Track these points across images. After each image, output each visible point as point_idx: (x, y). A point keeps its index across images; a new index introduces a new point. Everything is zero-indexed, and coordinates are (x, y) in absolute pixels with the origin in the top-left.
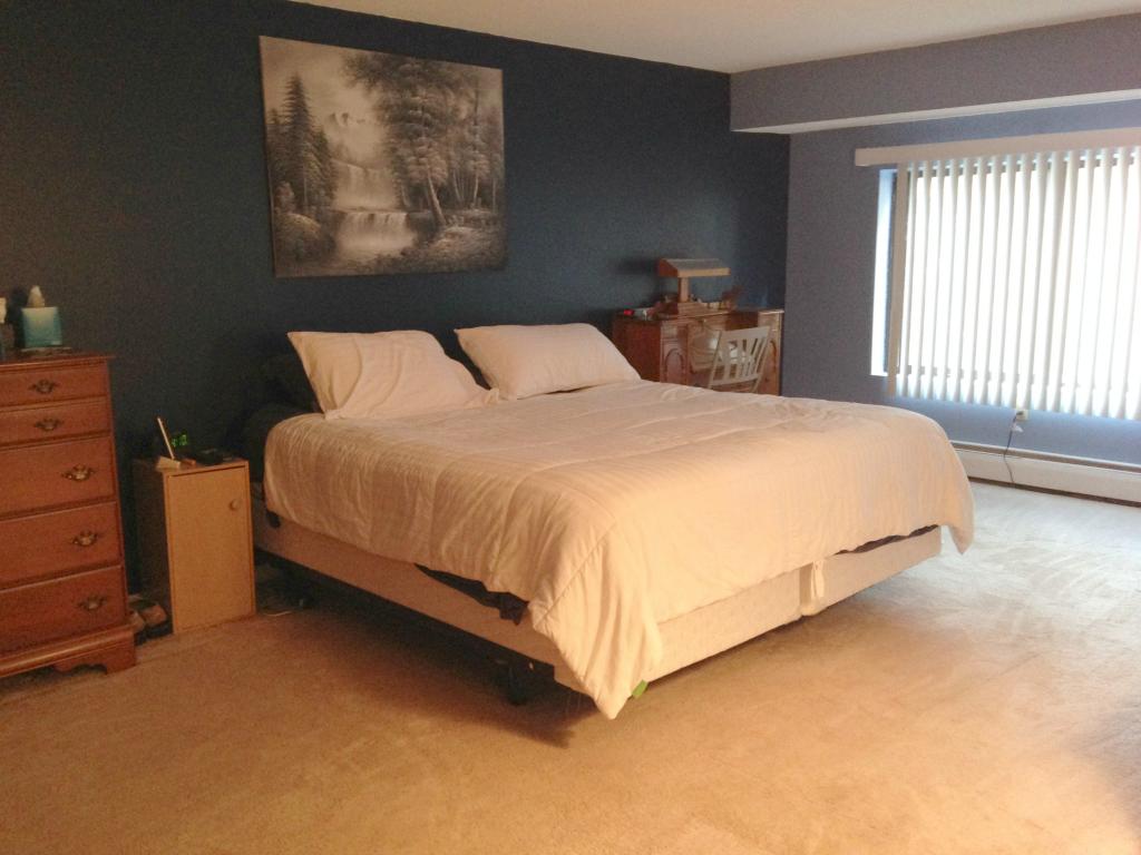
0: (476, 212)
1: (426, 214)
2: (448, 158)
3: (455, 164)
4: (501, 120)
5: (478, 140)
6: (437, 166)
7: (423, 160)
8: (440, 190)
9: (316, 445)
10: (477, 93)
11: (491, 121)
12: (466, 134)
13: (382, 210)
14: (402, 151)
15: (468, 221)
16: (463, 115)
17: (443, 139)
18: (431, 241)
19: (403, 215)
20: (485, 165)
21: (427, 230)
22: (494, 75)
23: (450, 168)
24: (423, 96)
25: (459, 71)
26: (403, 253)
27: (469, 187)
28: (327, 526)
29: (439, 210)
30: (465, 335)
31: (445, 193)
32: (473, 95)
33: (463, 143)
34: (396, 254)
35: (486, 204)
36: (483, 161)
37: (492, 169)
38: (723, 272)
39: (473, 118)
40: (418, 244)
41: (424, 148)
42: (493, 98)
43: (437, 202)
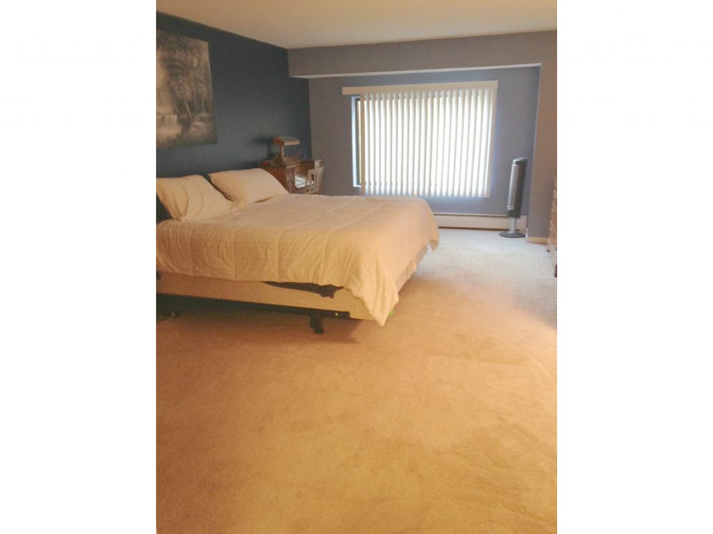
0: (204, 115)
1: (184, 116)
2: (191, 87)
3: (194, 90)
4: (209, 68)
5: (201, 78)
6: (187, 93)
7: (182, 87)
8: (190, 103)
9: (188, 233)
10: (200, 54)
11: (206, 68)
12: (197, 74)
13: (168, 114)
14: (173, 83)
15: (202, 120)
16: (195, 65)
17: (188, 77)
18: (188, 130)
19: (176, 116)
20: (205, 91)
21: (185, 124)
22: (205, 45)
23: (192, 93)
24: (178, 55)
25: (192, 42)
26: (178, 136)
27: (200, 103)
28: (204, 273)
29: (190, 114)
30: (214, 176)
31: (191, 104)
32: (198, 55)
33: (196, 80)
34: (175, 137)
35: (207, 110)
36: (204, 90)
37: (208, 91)
38: (297, 143)
39: (199, 66)
40: (183, 130)
41: (181, 81)
42: (206, 57)
43: (188, 110)
